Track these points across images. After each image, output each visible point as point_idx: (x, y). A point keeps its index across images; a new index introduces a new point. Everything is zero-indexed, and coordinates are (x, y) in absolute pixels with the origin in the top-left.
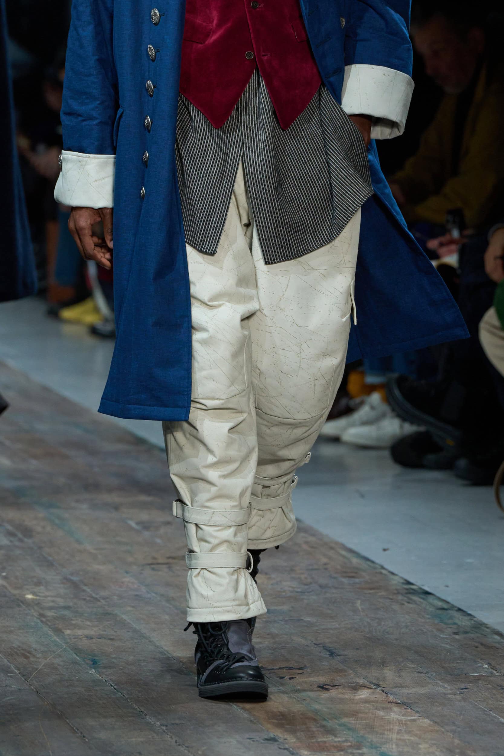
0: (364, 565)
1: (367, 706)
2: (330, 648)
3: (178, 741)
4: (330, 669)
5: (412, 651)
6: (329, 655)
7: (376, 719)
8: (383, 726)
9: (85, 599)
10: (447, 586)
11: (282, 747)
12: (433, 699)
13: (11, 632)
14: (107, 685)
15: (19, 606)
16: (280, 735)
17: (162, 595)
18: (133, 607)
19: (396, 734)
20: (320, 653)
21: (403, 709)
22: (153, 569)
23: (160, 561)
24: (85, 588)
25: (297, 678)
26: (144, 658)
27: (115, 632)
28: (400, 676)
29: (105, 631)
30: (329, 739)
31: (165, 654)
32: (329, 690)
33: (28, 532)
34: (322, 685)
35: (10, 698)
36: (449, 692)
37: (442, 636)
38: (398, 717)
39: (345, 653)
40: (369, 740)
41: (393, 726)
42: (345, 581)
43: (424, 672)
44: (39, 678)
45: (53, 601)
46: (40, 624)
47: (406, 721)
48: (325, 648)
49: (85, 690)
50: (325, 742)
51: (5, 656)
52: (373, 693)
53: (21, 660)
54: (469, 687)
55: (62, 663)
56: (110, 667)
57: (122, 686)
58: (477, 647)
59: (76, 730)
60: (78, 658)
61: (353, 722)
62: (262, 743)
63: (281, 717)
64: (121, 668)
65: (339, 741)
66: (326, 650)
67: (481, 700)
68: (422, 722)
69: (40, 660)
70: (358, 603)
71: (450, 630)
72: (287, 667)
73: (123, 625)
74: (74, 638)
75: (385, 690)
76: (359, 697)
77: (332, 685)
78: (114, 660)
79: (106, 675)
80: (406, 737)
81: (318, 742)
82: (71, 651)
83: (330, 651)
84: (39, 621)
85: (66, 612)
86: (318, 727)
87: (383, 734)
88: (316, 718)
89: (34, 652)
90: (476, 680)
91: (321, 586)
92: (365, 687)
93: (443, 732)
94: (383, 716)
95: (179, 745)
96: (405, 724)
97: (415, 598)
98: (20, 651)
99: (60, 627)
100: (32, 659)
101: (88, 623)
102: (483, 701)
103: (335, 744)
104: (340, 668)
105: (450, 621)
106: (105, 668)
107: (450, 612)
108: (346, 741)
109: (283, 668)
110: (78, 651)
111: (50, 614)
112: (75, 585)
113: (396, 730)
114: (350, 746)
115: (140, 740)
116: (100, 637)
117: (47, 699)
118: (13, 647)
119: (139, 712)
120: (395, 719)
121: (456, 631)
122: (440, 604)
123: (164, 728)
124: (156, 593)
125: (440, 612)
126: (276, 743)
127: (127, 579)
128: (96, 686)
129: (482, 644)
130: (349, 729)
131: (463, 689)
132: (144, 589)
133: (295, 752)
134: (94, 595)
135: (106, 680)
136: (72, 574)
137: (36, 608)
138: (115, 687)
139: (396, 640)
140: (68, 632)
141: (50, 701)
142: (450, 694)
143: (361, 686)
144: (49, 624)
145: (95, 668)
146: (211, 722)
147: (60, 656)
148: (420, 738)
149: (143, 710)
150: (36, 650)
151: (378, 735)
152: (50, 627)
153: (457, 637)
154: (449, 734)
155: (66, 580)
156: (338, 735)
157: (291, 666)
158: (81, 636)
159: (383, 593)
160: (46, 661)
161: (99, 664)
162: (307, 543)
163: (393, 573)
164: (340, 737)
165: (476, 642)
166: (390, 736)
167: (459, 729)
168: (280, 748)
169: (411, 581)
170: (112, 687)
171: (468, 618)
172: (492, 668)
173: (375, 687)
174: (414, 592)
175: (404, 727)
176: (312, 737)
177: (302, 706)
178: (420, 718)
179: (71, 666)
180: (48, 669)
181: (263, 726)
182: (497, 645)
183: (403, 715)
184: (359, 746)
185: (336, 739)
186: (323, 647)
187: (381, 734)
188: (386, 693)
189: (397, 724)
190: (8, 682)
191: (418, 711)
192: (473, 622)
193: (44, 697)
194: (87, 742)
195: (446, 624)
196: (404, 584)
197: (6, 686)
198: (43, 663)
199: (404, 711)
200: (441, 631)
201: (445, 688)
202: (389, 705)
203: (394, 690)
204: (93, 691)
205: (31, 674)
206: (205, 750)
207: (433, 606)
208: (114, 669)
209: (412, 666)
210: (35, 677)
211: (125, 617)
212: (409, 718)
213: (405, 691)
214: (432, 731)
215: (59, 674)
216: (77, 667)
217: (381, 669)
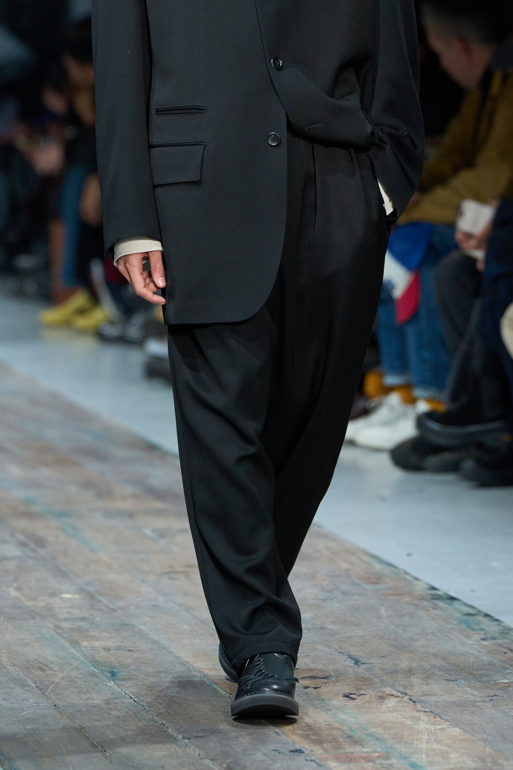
0: (387, 570)
1: (395, 715)
2: (355, 657)
3: (201, 754)
4: (355, 677)
5: (440, 659)
6: (354, 663)
7: (404, 728)
8: (412, 736)
9: (101, 610)
10: (473, 591)
11: (309, 759)
12: (462, 706)
13: (26, 645)
14: (127, 698)
15: (34, 618)
16: (307, 747)
17: (181, 605)
18: (151, 617)
19: (425, 744)
20: (345, 661)
21: (432, 717)
22: (171, 578)
23: (178, 569)
24: (101, 598)
25: (322, 687)
26: (164, 670)
27: (134, 643)
28: (427, 684)
29: (123, 642)
30: (356, 750)
31: (185, 665)
32: (355, 699)
33: (40, 542)
34: (347, 694)
35: (27, 712)
36: (479, 699)
37: (469, 642)
38: (427, 726)
39: (371, 661)
40: (398, 750)
41: (422, 735)
42: (369, 587)
43: (453, 679)
44: (57, 692)
45: (69, 613)
46: (56, 636)
47: (435, 730)
48: (350, 656)
49: (105, 704)
50: (352, 753)
51: (21, 669)
52: (400, 701)
53: (38, 673)
54: (498, 694)
55: (79, 676)
56: (129, 679)
57: (142, 698)
58: (506, 653)
59: (97, 745)
60: (97, 671)
61: (381, 732)
62: (288, 755)
63: (307, 728)
64: (141, 679)
65: (367, 752)
66: (351, 658)
68: (452, 731)
69: (57, 673)
70: (383, 611)
71: (477, 635)
72: (311, 677)
73: (142, 635)
74: (92, 650)
75: (413, 698)
76: (386, 706)
77: (358, 694)
78: (133, 672)
79: (126, 687)
80: (436, 746)
81: (346, 753)
82: (89, 664)
83: (354, 659)
84: (54, 633)
85: (82, 624)
86: (345, 738)
87: (412, 744)
88: (342, 728)
89: (51, 666)
90: (506, 687)
91: (344, 593)
92: (392, 695)
93: (474, 741)
94: (411, 725)
95: (203, 758)
96: (434, 733)
97: (441, 604)
98: (35, 663)
99: (77, 638)
100: (48, 672)
101: (106, 634)
103: (363, 755)
104: (365, 677)
105: (477, 627)
106: (124, 680)
107: (476, 617)
108: (375, 751)
109: (308, 677)
110: (96, 663)
111: (66, 625)
112: (91, 596)
113: (425, 740)
114: (379, 757)
115: (162, 753)
116: (118, 648)
117: (65, 713)
118: (29, 660)
119: (160, 725)
120: (423, 728)
121: (484, 637)
122: (466, 610)
123: (187, 741)
124: (174, 603)
125: (466, 618)
126: (302, 755)
127: (145, 589)
128: (115, 698)
130: (377, 739)
131: (492, 696)
132: (161, 599)
133: (322, 763)
134: (111, 606)
135: (126, 692)
136: (87, 584)
137: (51, 619)
138: (135, 699)
139: (423, 647)
140: (85, 644)
141: (68, 715)
142: (480, 702)
143: (388, 695)
144: (65, 635)
145: (114, 680)
146: (234, 734)
147: (77, 669)
148: (450, 747)
149: (164, 722)
150: (52, 663)
151: (407, 745)
152: (66, 639)
153: (485, 643)
154: (480, 742)
155: (82, 591)
156: (366, 746)
157: (315, 675)
158: (98, 647)
159: (408, 599)
160: (63, 674)
161: (118, 676)
162: (328, 549)
163: (417, 579)
164: (367, 748)
165: (503, 647)
166: (420, 746)
168: (307, 760)
169: (436, 585)
170: (132, 700)
171: (496, 623)
173: (402, 695)
174: (439, 598)
175: (434, 736)
176: (340, 748)
177: (328, 716)
178: (449, 726)
179: (89, 679)
180: (65, 682)
181: (288, 738)
183: (432, 724)
184: (387, 757)
185: (365, 750)
186: (348, 655)
187: (409, 744)
188: (414, 702)
189: (427, 733)
190: (24, 696)
191: (447, 720)
192: (501, 628)
193: (62, 711)
194: (108, 756)
195: (473, 630)
196: (429, 589)
197: (23, 700)
198: (60, 677)
199: (433, 720)
200: (468, 637)
201: (474, 695)
202: (417, 714)
203: (422, 698)
204: (113, 704)
205: (48, 687)
206: (229, 763)
207: (460, 611)
208: (134, 681)
209: (440, 673)
210: (52, 690)
211: (143, 628)
212: (438, 727)
213: (433, 699)
214: (462, 740)
215: (77, 688)
216: (95, 679)
217: (408, 677)
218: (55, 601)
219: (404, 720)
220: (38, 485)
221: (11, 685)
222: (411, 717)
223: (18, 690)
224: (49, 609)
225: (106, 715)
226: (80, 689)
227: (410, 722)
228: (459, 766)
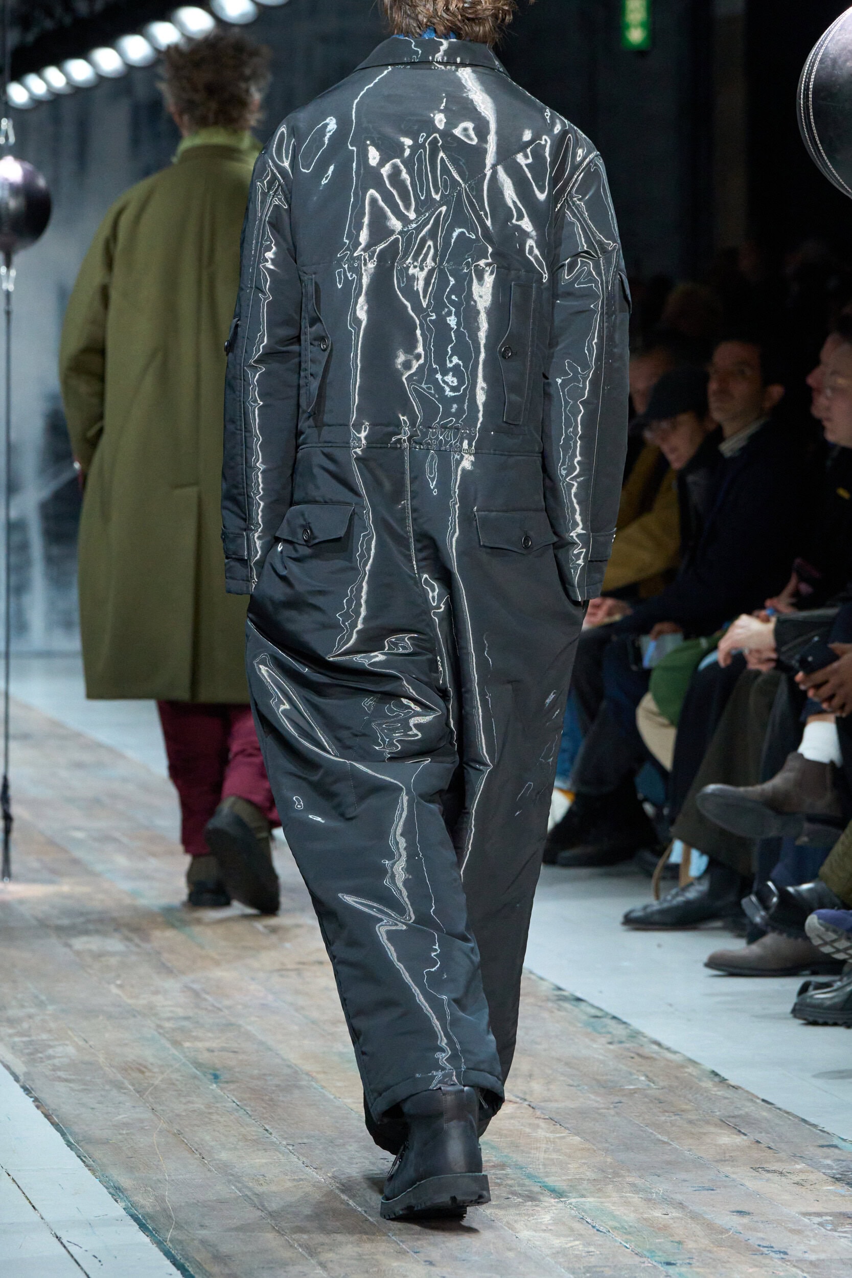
3: (305, 1162)
5: (563, 1063)
7: (521, 1136)
8: (529, 1144)
9: (206, 1009)
10: (601, 992)
12: (584, 1113)
13: (126, 1045)
14: (230, 1102)
15: (134, 1016)
17: (290, 1004)
18: (258, 1017)
19: (543, 1153)
21: (552, 1125)
22: (282, 976)
23: (289, 967)
24: (207, 997)
26: (269, 1072)
27: (239, 1044)
28: (548, 1090)
29: (228, 1043)
31: (292, 1068)
35: (123, 1116)
36: (602, 1106)
37: (595, 1046)
38: (546, 1134)
40: (514, 1160)
41: (540, 1144)
43: (575, 1084)
44: (155, 1095)
45: (171, 1012)
46: (157, 1036)
47: (554, 1138)
49: (206, 1107)
51: (119, 1071)
52: (519, 1108)
53: (137, 1075)
54: (622, 1101)
55: (180, 1078)
56: (232, 1082)
57: (245, 1102)
58: (632, 1058)
59: (195, 1151)
60: (198, 1073)
64: (245, 1082)
67: (637, 1114)
68: (572, 1140)
69: (157, 1075)
71: (603, 1039)
73: (249, 1036)
74: (194, 1051)
75: (532, 1105)
76: (504, 1112)
78: (237, 1074)
79: (228, 1091)
80: (554, 1156)
82: (191, 1066)
84: (156, 1033)
85: (186, 1023)
87: (530, 1153)
89: (151, 1067)
90: (633, 1092)
92: (510, 1101)
93: (595, 1151)
94: (529, 1133)
95: (306, 1166)
96: (553, 1142)
97: (566, 1005)
98: (135, 1065)
99: (179, 1039)
101: (210, 1035)
102: (639, 1116)
105: (603, 1030)
106: (227, 1082)
107: (604, 1020)
110: (198, 1065)
111: (168, 1025)
112: (196, 994)
113: (544, 1149)
114: (494, 1167)
115: (264, 1161)
116: (223, 1049)
117: (164, 1117)
118: (128, 1061)
119: (263, 1131)
120: (542, 1136)
121: (610, 1040)
122: (593, 1012)
123: (291, 1148)
124: (284, 1002)
125: (593, 1020)
127: (253, 987)
128: (217, 1102)
129: (639, 1055)
130: (493, 1148)
131: (617, 1103)
132: (270, 998)
134: (216, 1004)
135: (228, 1095)
136: (193, 982)
137: (153, 1018)
138: (238, 1103)
139: (545, 1050)
140: (187, 1044)
141: (167, 1120)
142: (602, 1108)
144: (167, 1035)
145: (216, 1083)
146: (341, 1141)
147: (178, 1070)
148: (570, 1157)
149: (267, 1128)
150: (152, 1064)
151: (524, 1154)
152: (168, 1039)
153: (611, 1047)
154: (601, 1152)
155: (187, 988)
158: (202, 1048)
160: (163, 1076)
161: (221, 1079)
163: (542, 979)
165: (632, 1052)
166: (538, 1155)
167: (612, 1147)
169: (562, 986)
170: (235, 1104)
171: (623, 1026)
172: (649, 1081)
173: (521, 1101)
174: (565, 999)
175: (553, 1145)
178: (569, 1135)
179: (190, 1081)
180: (165, 1085)
182: (654, 1055)
183: (551, 1132)
187: (526, 1153)
188: (533, 1108)
189: (545, 1142)
190: (121, 1099)
191: (568, 1128)
192: (628, 1031)
193: (161, 1115)
194: (206, 1164)
195: (600, 1033)
196: (554, 989)
197: (119, 1103)
198: (160, 1078)
199: (552, 1128)
200: (593, 1040)
201: (597, 1102)
202: (537, 1121)
203: (542, 1104)
204: (214, 1108)
205: (146, 1089)
206: (334, 1171)
207: (586, 1013)
208: (238, 1085)
209: (562, 1078)
210: (151, 1094)
211: (249, 1028)
212: (558, 1135)
213: (554, 1105)
214: (583, 1149)
215: (177, 1091)
216: (197, 1082)
217: (529, 1082)
218: (159, 1000)
219: (522, 1127)
220: (144, 876)
221: (107, 1087)
222: (530, 1124)
223: (114, 1093)
224: (151, 1007)
225: (206, 1120)
226: (180, 1092)
227: (528, 1130)
228: (578, 1177)
